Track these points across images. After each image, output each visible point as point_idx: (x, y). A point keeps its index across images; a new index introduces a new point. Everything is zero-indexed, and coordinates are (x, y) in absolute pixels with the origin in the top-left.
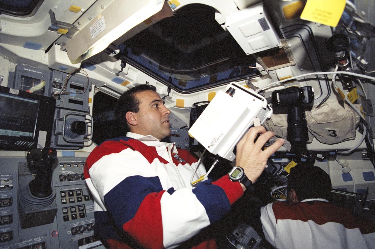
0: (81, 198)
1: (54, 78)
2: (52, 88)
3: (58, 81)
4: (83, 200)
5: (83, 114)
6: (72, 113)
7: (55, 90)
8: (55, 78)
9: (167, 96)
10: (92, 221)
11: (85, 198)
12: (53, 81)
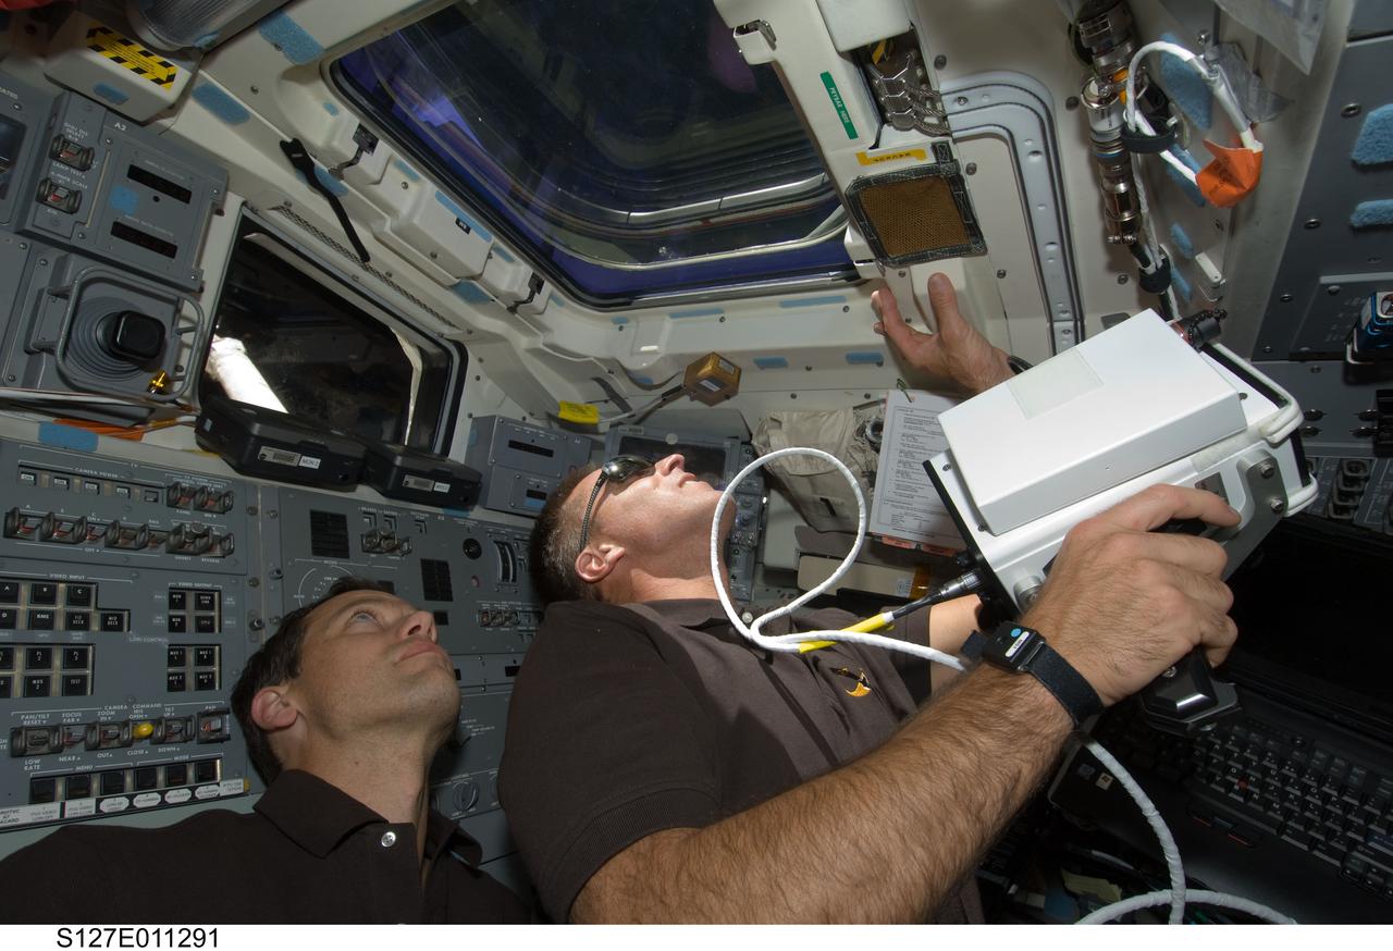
0: (86, 617)
1: (62, 124)
2: (47, 160)
3: (80, 139)
4: (95, 626)
5: (172, 293)
6: (116, 278)
7: (58, 171)
8: (66, 124)
9: (524, 302)
10: (113, 713)
11: (105, 619)
12: (55, 135)
